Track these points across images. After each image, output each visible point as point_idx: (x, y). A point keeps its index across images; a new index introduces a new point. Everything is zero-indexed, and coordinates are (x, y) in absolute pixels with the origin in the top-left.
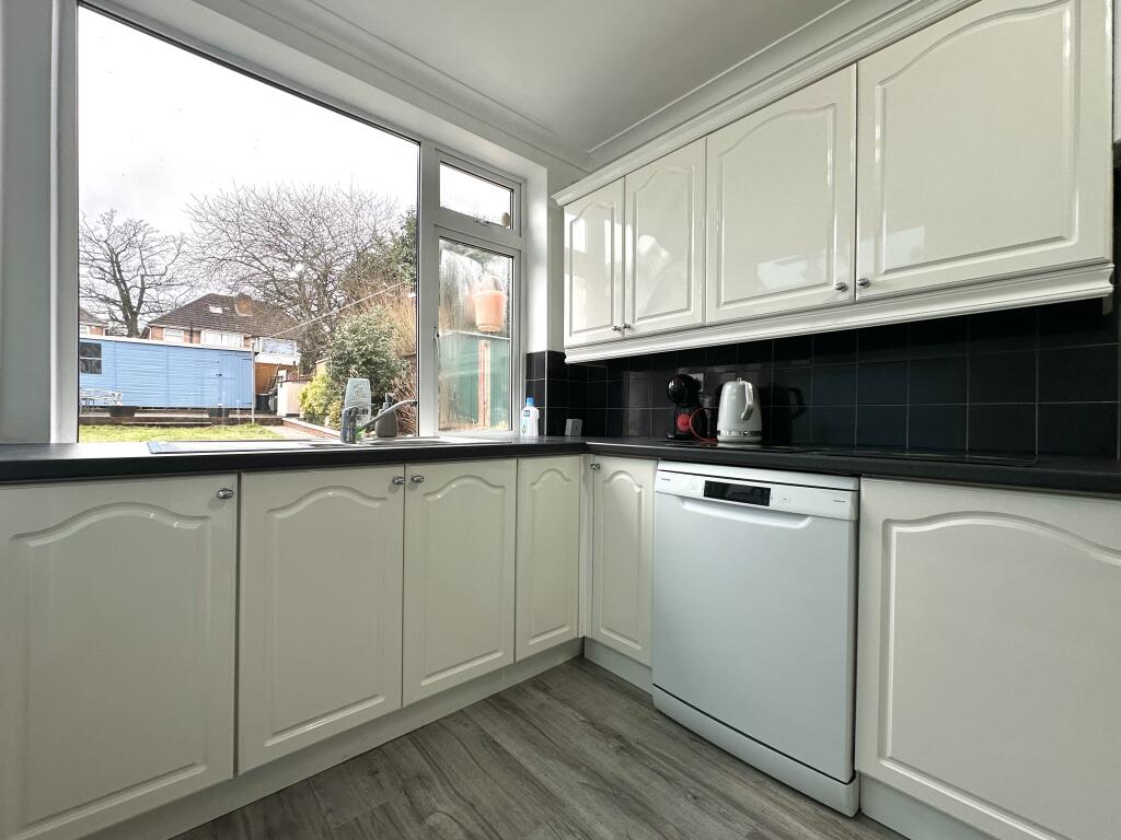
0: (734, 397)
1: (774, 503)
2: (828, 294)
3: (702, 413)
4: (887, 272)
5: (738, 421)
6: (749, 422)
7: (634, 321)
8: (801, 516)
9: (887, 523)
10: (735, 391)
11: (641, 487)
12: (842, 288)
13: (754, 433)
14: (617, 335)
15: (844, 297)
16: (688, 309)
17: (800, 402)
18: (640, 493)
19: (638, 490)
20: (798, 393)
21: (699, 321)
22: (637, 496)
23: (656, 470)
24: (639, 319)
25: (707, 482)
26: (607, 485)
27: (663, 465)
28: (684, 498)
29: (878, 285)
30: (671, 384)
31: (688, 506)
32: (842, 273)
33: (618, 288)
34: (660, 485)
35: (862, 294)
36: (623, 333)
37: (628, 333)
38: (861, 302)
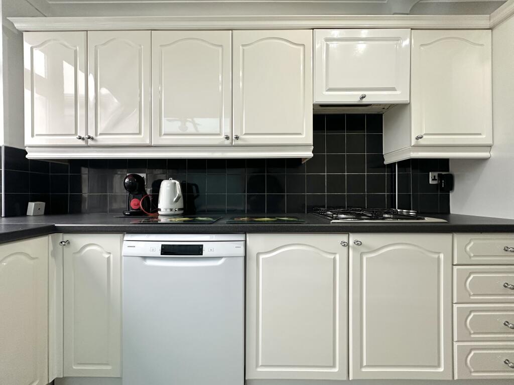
0: (168, 188)
1: (205, 253)
2: (221, 139)
3: (147, 198)
4: (245, 134)
5: (171, 202)
6: (178, 203)
7: (96, 135)
8: (220, 258)
9: (258, 254)
10: (169, 185)
11: (110, 253)
12: (227, 138)
13: (180, 209)
14: (81, 142)
15: (227, 142)
16: (140, 133)
17: (198, 191)
18: (109, 259)
19: (107, 256)
20: (196, 186)
21: (147, 142)
22: (106, 260)
23: (122, 241)
24: (101, 134)
25: (162, 245)
26: (78, 255)
27: (128, 237)
28: (145, 258)
29: (243, 140)
30: (127, 180)
31: (149, 262)
32: (226, 131)
33: (81, 112)
34: (126, 250)
35: (235, 142)
36: (87, 142)
37: (90, 142)
38: (234, 146)
